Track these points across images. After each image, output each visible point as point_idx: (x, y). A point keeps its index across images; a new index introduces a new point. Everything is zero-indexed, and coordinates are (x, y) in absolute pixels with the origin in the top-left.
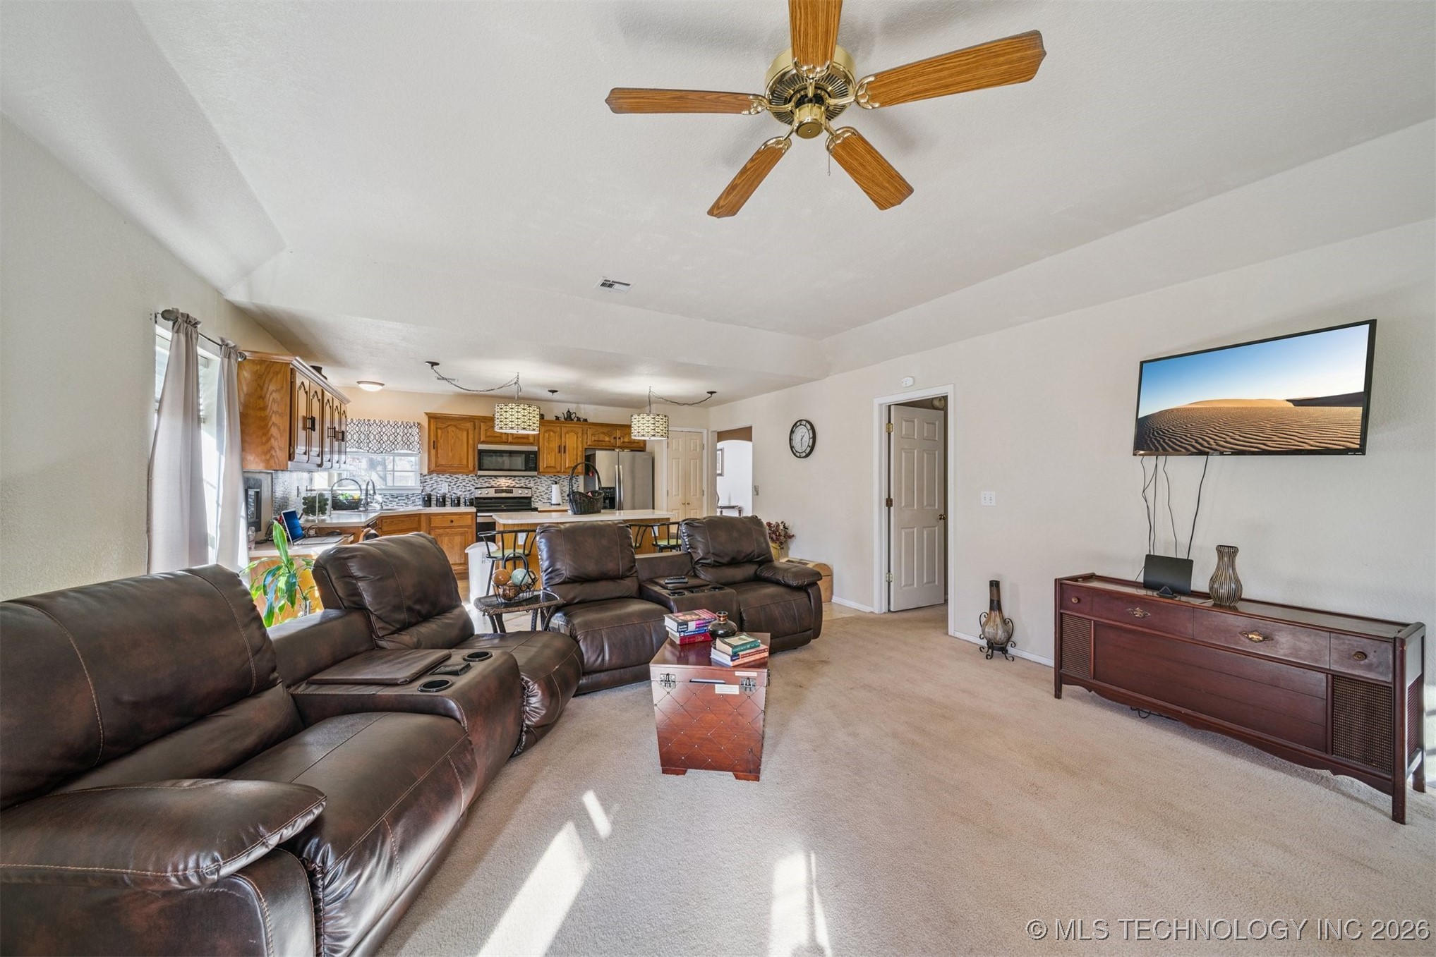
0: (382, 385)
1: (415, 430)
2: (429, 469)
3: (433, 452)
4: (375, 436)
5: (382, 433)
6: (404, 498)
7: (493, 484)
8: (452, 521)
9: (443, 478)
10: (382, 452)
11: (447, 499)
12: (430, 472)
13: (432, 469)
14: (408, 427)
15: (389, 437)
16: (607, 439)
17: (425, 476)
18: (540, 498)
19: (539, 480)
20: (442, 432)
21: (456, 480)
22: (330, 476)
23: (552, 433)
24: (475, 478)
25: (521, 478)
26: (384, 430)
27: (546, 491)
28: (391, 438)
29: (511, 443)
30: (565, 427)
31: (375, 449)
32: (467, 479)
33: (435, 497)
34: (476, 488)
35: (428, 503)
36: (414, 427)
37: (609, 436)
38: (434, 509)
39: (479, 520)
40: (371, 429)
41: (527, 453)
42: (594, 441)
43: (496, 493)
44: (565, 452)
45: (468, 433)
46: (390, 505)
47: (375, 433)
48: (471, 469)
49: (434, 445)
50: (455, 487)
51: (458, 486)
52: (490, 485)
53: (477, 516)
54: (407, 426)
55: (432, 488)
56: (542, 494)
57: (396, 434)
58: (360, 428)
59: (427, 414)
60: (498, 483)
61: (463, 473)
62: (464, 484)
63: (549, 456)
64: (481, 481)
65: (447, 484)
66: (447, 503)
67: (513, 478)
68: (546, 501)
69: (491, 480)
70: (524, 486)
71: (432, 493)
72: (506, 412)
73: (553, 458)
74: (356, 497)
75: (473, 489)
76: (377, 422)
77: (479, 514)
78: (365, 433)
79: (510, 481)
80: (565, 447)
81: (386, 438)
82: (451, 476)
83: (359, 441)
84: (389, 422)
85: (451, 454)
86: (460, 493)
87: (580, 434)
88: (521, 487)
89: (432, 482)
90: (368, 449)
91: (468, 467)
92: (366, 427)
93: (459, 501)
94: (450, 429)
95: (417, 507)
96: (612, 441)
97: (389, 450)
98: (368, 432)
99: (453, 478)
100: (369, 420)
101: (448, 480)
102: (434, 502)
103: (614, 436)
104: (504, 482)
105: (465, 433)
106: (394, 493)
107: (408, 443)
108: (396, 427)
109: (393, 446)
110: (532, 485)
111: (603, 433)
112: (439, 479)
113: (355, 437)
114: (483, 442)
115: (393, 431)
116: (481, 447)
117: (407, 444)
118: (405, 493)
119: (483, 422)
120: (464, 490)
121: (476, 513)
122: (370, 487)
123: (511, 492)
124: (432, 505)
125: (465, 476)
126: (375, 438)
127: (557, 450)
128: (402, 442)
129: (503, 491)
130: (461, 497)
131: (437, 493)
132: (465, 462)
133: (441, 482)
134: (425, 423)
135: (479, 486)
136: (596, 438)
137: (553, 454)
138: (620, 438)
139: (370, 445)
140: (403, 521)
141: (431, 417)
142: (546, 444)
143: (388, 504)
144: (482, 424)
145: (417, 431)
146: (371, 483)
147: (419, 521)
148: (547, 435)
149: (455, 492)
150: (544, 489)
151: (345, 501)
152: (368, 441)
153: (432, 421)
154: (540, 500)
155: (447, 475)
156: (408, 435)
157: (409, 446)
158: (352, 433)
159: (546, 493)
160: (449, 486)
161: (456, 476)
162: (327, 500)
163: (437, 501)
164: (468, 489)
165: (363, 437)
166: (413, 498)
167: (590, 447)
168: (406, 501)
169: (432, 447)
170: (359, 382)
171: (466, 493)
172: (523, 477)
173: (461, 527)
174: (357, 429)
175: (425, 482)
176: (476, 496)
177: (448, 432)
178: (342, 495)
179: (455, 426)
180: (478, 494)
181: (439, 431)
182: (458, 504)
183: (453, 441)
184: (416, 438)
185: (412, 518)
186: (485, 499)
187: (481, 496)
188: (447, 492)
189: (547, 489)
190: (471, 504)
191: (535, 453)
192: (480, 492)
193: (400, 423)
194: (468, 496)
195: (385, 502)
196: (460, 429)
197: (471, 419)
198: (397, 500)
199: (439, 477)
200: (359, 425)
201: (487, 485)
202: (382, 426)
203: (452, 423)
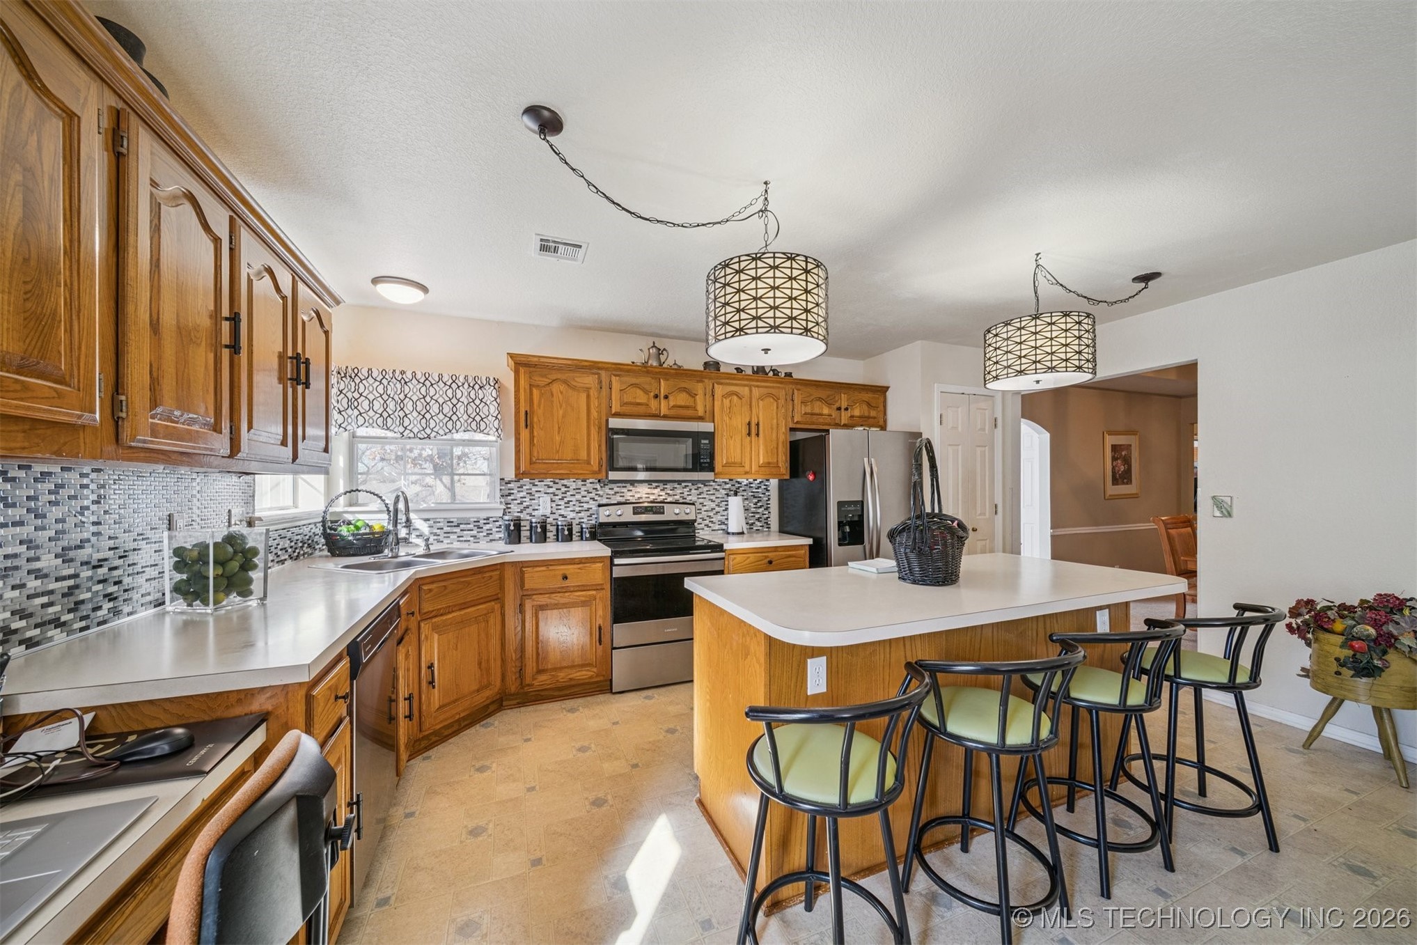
0: (424, 289)
1: (490, 393)
2: (517, 468)
3: (525, 434)
4: (414, 403)
5: (428, 399)
6: (471, 526)
7: (628, 496)
8: (565, 578)
9: (541, 486)
10: (429, 437)
11: (549, 527)
12: (519, 475)
13: (522, 469)
14: (477, 387)
15: (441, 406)
16: (826, 411)
17: (509, 482)
18: (707, 522)
19: (706, 489)
20: (541, 395)
21: (564, 489)
22: (329, 485)
23: (735, 397)
24: (598, 486)
25: (676, 486)
26: (432, 392)
27: (717, 509)
28: (446, 409)
29: (665, 417)
30: (758, 386)
31: (415, 430)
32: (583, 488)
33: (527, 524)
34: (600, 506)
35: (514, 535)
36: (487, 387)
37: (829, 405)
38: (527, 551)
39: (617, 573)
40: (407, 389)
41: (696, 436)
42: (806, 414)
43: (634, 513)
44: (758, 435)
45: (588, 397)
46: (446, 541)
47: (415, 398)
48: (596, 468)
49: (525, 420)
50: (562, 503)
51: (569, 502)
52: (622, 500)
53: (612, 564)
54: (476, 384)
55: (522, 507)
56: (711, 514)
57: (454, 401)
58: (385, 389)
59: (511, 356)
60: (637, 496)
61: (577, 476)
62: (578, 497)
63: (732, 442)
64: (606, 494)
65: (548, 498)
66: (548, 534)
67: (662, 486)
68: (717, 527)
69: (624, 490)
70: (681, 501)
71: (522, 516)
72: (755, 279)
73: (739, 446)
74: (377, 528)
75: (594, 508)
76: (419, 376)
77: (617, 561)
78: (396, 398)
79: (656, 491)
80: (758, 425)
81: (435, 408)
82: (555, 483)
83: (385, 415)
84: (441, 377)
85: (558, 438)
86: (572, 515)
87: (782, 402)
88: (676, 503)
89: (522, 494)
90: (401, 429)
91: (588, 462)
92: (398, 386)
93: (570, 530)
94: (556, 388)
95: (493, 549)
96: (835, 414)
97: (441, 432)
98: (402, 396)
99: (558, 486)
100: (403, 373)
101: (551, 490)
102: (525, 533)
103: (837, 405)
104: (643, 493)
105: (584, 396)
106: (454, 516)
107: (478, 418)
108: (454, 386)
109: (450, 425)
110: (693, 498)
111: (820, 399)
112: (534, 489)
113: (377, 405)
114: (617, 415)
115: (450, 393)
116: (615, 423)
117: (477, 423)
118: (473, 516)
119: (615, 375)
120: (578, 509)
121: (611, 559)
122: (401, 506)
123: (660, 511)
124: (523, 539)
125: (580, 483)
126: (415, 408)
127: (745, 431)
128: (465, 417)
129: (647, 510)
130: (575, 522)
131: (531, 515)
132: (583, 455)
133: (537, 495)
134: (508, 380)
135: (605, 501)
136: (808, 409)
137: (738, 438)
138: (846, 409)
139: (406, 422)
140: (469, 583)
141: (521, 364)
142: (726, 418)
143: (441, 538)
144: (614, 378)
145: (494, 394)
146: (401, 499)
147: (501, 579)
148: (727, 402)
149: (562, 512)
150: (713, 505)
151: (351, 538)
152: (402, 414)
153: (522, 370)
154: (707, 526)
155: (548, 481)
156: (477, 402)
157: (478, 424)
158: (371, 397)
159: (717, 512)
160: (552, 501)
161: (565, 482)
162: (254, 552)
163: (531, 530)
164: (586, 506)
165: (391, 405)
166: (488, 527)
167: (798, 426)
168: (474, 533)
169: (523, 424)
170: (376, 281)
171: (582, 514)
172: (679, 482)
173: (583, 588)
174: (380, 389)
175: (510, 494)
176: (601, 520)
177: (552, 395)
178: (349, 523)
179: (565, 382)
180: (606, 515)
181: (535, 391)
182: (569, 538)
183: (561, 412)
184: (492, 409)
185: (488, 575)
186: (615, 525)
187: (610, 520)
188: (548, 512)
189: (718, 506)
190: (593, 536)
191: (711, 436)
192: (607, 513)
193: (462, 379)
194: (585, 520)
195: (436, 534)
196: (574, 388)
197: (593, 367)
198: (457, 530)
199: (534, 485)
200: (385, 381)
201: (618, 499)
202: (428, 383)
203: (559, 376)
